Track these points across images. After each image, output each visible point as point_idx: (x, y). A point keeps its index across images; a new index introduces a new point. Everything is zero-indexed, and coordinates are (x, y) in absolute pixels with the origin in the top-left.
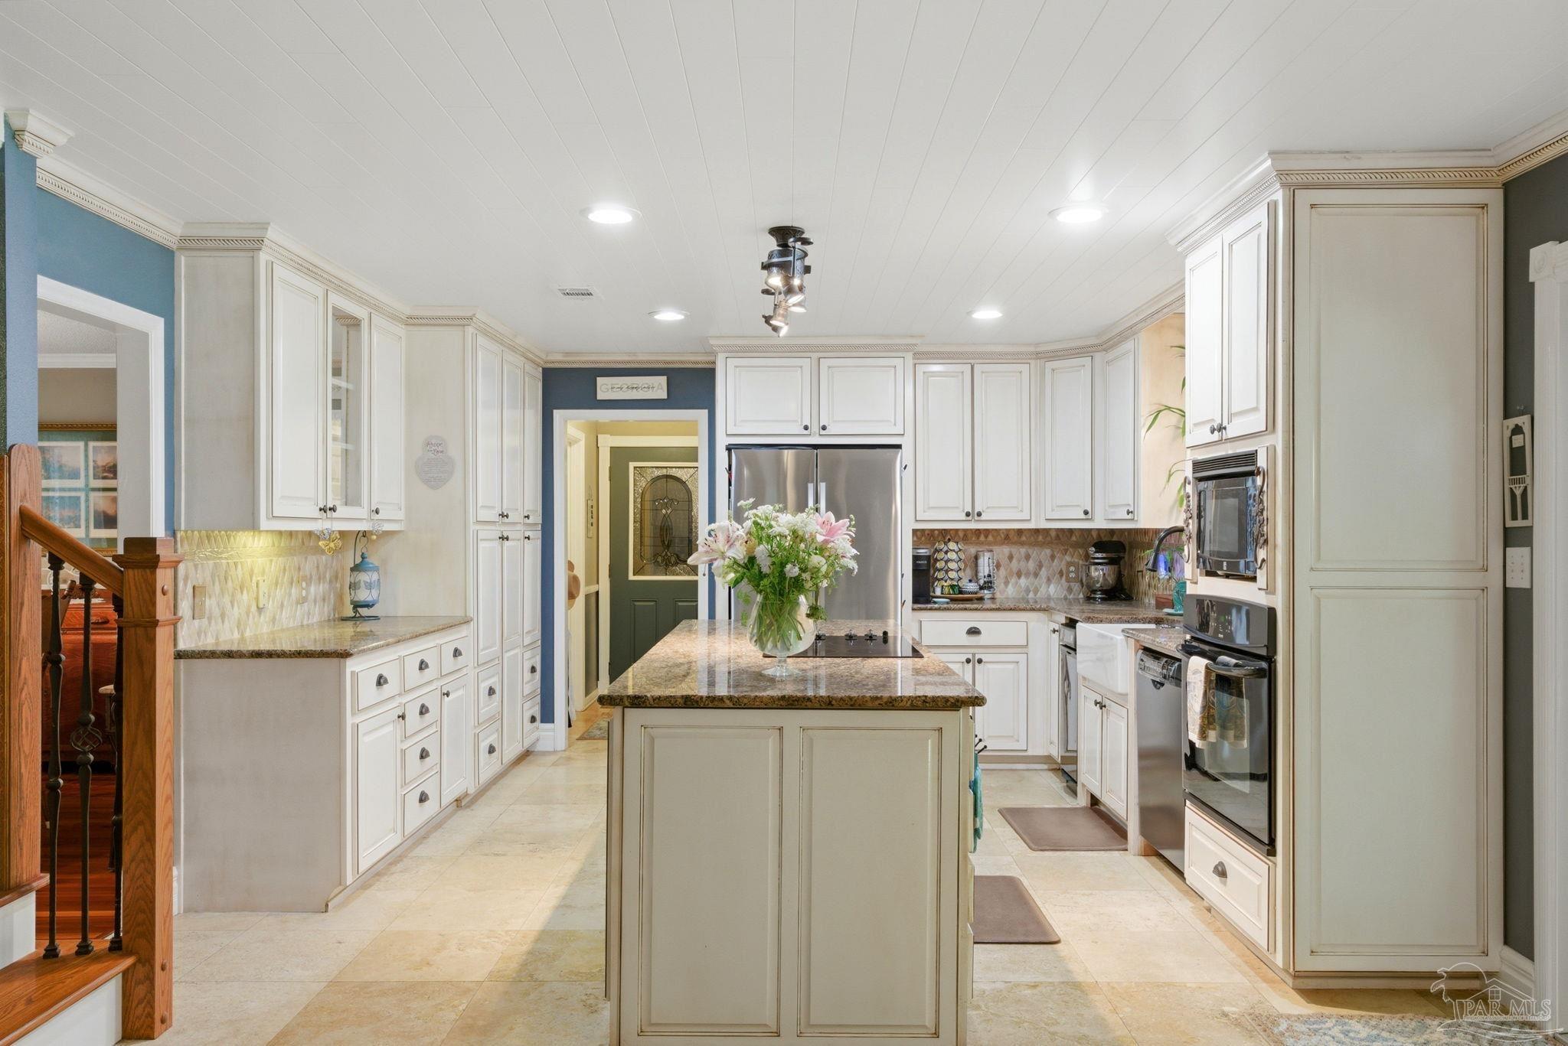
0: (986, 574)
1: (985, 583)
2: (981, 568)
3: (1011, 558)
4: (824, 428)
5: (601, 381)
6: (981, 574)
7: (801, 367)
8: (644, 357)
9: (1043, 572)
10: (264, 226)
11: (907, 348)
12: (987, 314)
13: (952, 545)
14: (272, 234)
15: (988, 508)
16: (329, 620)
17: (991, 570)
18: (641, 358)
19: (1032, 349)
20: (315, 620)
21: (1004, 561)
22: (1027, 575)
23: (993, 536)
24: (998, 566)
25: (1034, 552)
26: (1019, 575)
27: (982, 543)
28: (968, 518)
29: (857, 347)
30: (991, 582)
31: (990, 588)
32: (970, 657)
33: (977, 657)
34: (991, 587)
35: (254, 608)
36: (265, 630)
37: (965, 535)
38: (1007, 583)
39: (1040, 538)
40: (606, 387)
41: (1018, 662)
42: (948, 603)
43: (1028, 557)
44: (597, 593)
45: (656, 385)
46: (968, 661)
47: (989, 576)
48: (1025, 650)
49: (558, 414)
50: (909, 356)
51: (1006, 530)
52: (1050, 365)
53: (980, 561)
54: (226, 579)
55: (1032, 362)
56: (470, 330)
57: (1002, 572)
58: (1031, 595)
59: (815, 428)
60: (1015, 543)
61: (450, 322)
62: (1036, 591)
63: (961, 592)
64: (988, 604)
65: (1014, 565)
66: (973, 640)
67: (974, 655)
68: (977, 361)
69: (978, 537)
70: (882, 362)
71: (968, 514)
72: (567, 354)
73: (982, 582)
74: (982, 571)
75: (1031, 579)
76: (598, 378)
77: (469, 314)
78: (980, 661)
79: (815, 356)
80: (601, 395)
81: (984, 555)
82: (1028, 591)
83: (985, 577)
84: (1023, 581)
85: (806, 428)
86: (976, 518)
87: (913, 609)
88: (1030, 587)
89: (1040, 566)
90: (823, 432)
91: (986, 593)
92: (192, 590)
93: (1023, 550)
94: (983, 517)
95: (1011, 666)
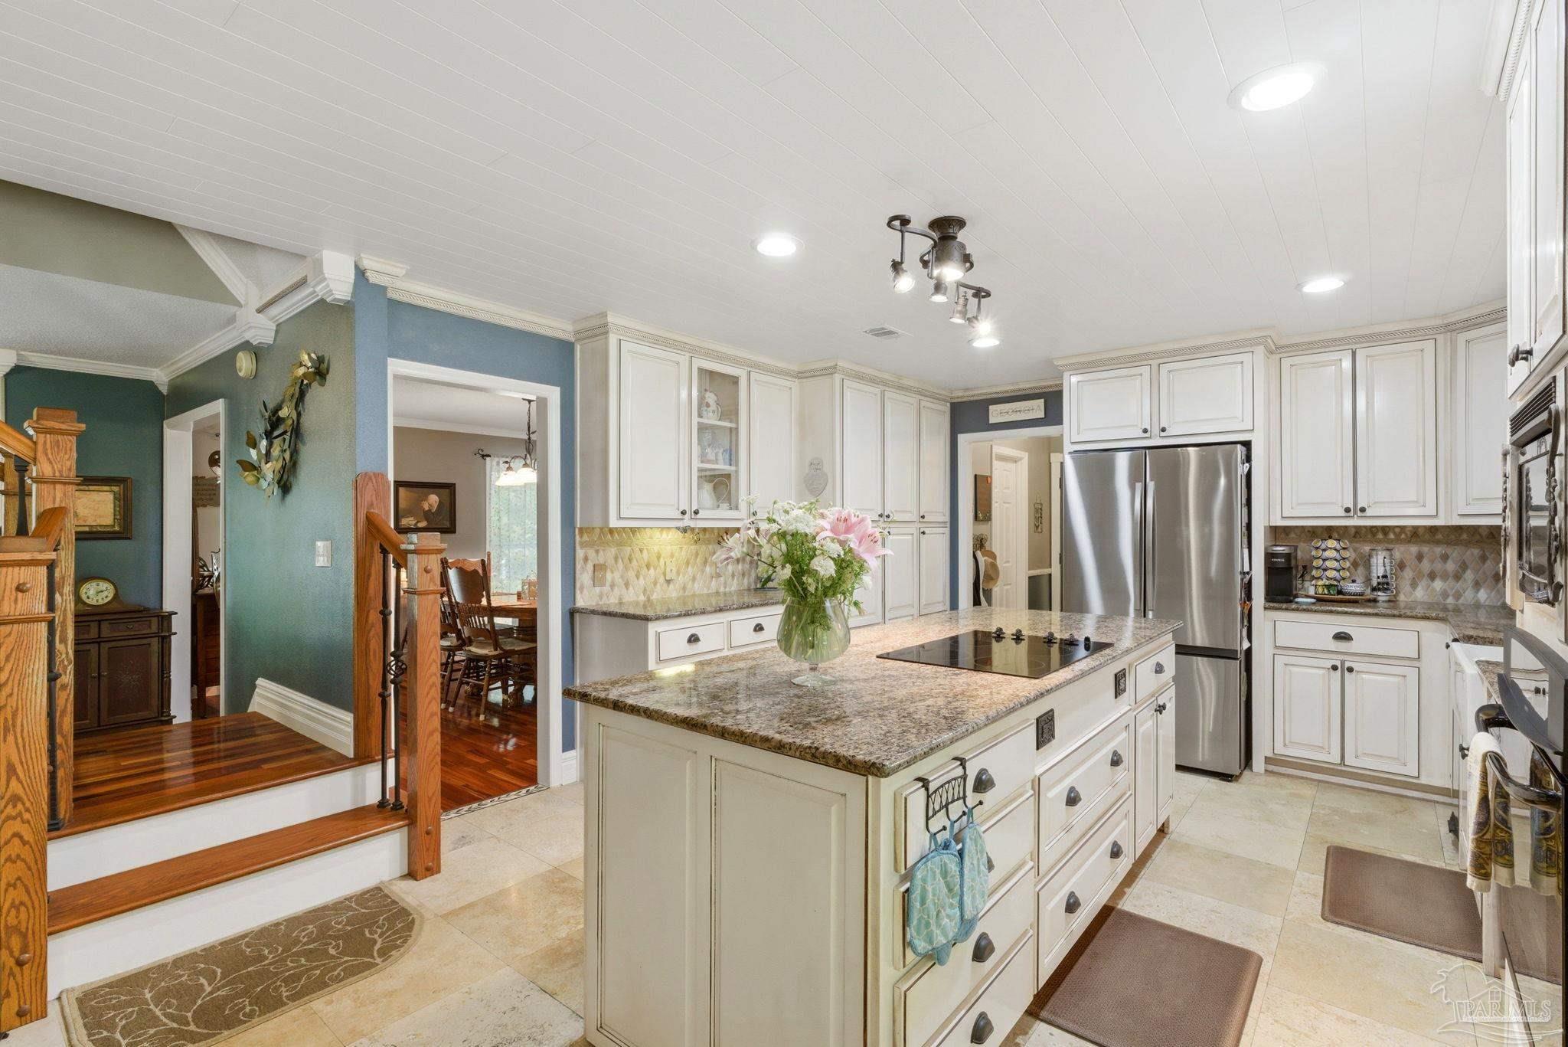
0: (1380, 575)
1: (1379, 584)
2: (1374, 568)
3: (1420, 557)
4: (1163, 430)
5: (992, 408)
6: (1374, 574)
7: (1141, 375)
8: (1025, 385)
9: (1469, 575)
10: (604, 315)
11: (1255, 342)
12: (1323, 285)
13: (1332, 543)
14: (610, 319)
15: (1375, 503)
16: (749, 590)
17: (1388, 571)
18: (1022, 386)
19: (1439, 322)
20: (733, 588)
21: (1410, 560)
22: (1445, 577)
23: (1395, 533)
24: (1401, 566)
25: (1455, 553)
26: (1432, 576)
27: (1379, 542)
28: (1348, 515)
29: (1198, 349)
30: (1387, 584)
31: (1385, 590)
32: (1338, 664)
33: (1347, 665)
34: (1387, 589)
35: (662, 580)
36: (674, 594)
37: (1356, 532)
38: (1414, 585)
39: (1465, 536)
40: (996, 414)
41: (1405, 676)
42: (1313, 604)
43: (1445, 558)
44: (1050, 575)
45: (1035, 407)
46: (1335, 668)
47: (1385, 577)
48: (1417, 664)
49: (962, 438)
50: (1260, 350)
51: (1413, 527)
52: (1462, 338)
53: (1374, 561)
54: (630, 560)
55: (1440, 338)
56: (837, 377)
57: (1408, 574)
58: (1450, 600)
59: (1156, 430)
60: (1425, 542)
61: (824, 372)
62: (1458, 597)
63: (1340, 592)
64: (1382, 608)
65: (1426, 566)
66: (1342, 646)
67: (1343, 662)
68: (1358, 346)
69: (1374, 535)
70: (1230, 359)
71: (1347, 510)
72: (967, 390)
73: (1375, 583)
74: (1375, 571)
75: (1451, 582)
76: (990, 407)
77: (833, 364)
78: (1350, 670)
79: (1155, 363)
80: (992, 420)
81: (1377, 555)
82: (1445, 595)
83: (1378, 577)
84: (1438, 585)
85: (1145, 431)
86: (1359, 514)
87: (1265, 608)
88: (1449, 591)
89: (1464, 567)
90: (1163, 434)
91: (1382, 596)
92: (592, 568)
93: (1439, 550)
94: (1369, 513)
95: (1397, 679)
